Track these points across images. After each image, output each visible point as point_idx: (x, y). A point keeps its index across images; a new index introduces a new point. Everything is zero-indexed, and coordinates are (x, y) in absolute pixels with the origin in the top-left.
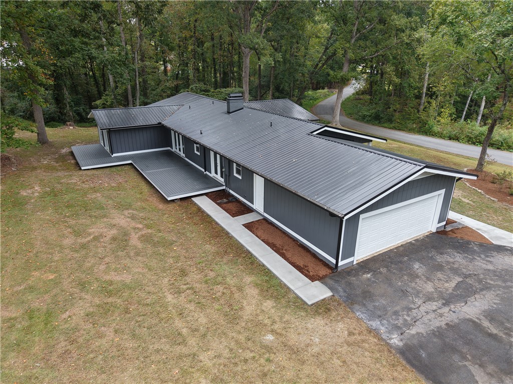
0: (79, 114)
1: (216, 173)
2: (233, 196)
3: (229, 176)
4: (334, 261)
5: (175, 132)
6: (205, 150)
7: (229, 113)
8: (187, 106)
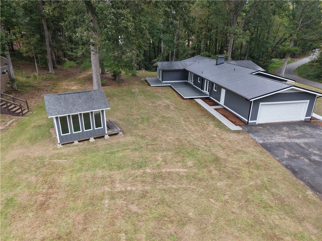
0: (146, 66)
1: (206, 90)
2: (212, 100)
3: (212, 90)
4: (247, 121)
5: (191, 72)
6: (203, 79)
7: (217, 65)
8: (197, 62)
